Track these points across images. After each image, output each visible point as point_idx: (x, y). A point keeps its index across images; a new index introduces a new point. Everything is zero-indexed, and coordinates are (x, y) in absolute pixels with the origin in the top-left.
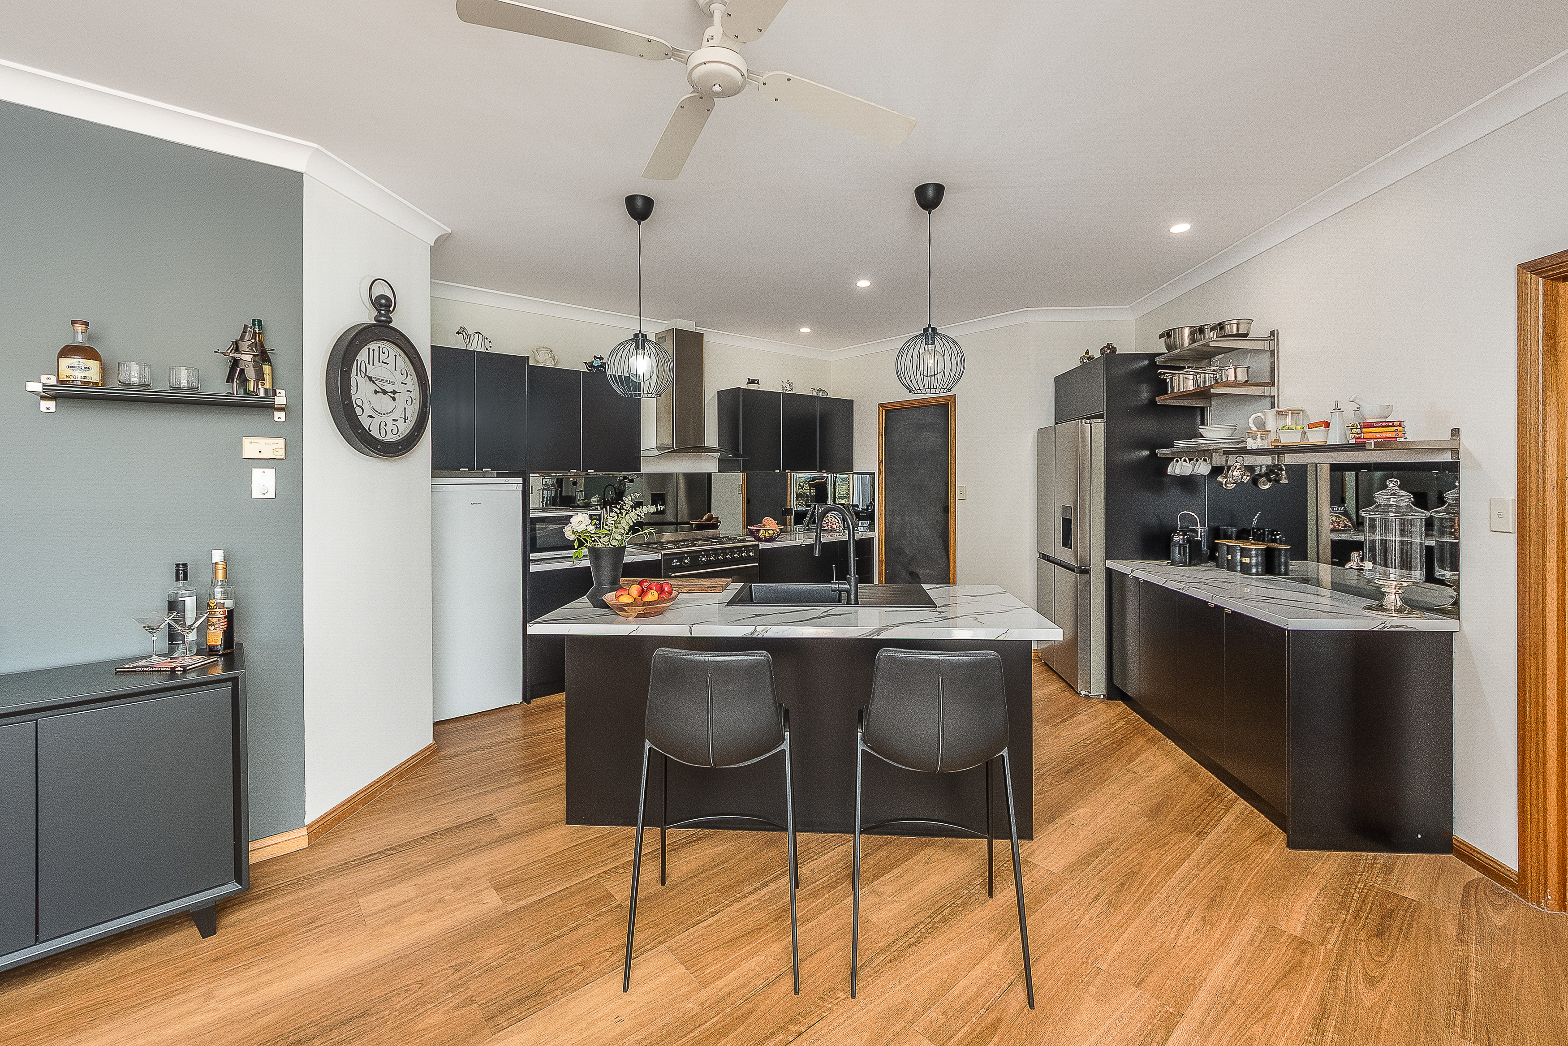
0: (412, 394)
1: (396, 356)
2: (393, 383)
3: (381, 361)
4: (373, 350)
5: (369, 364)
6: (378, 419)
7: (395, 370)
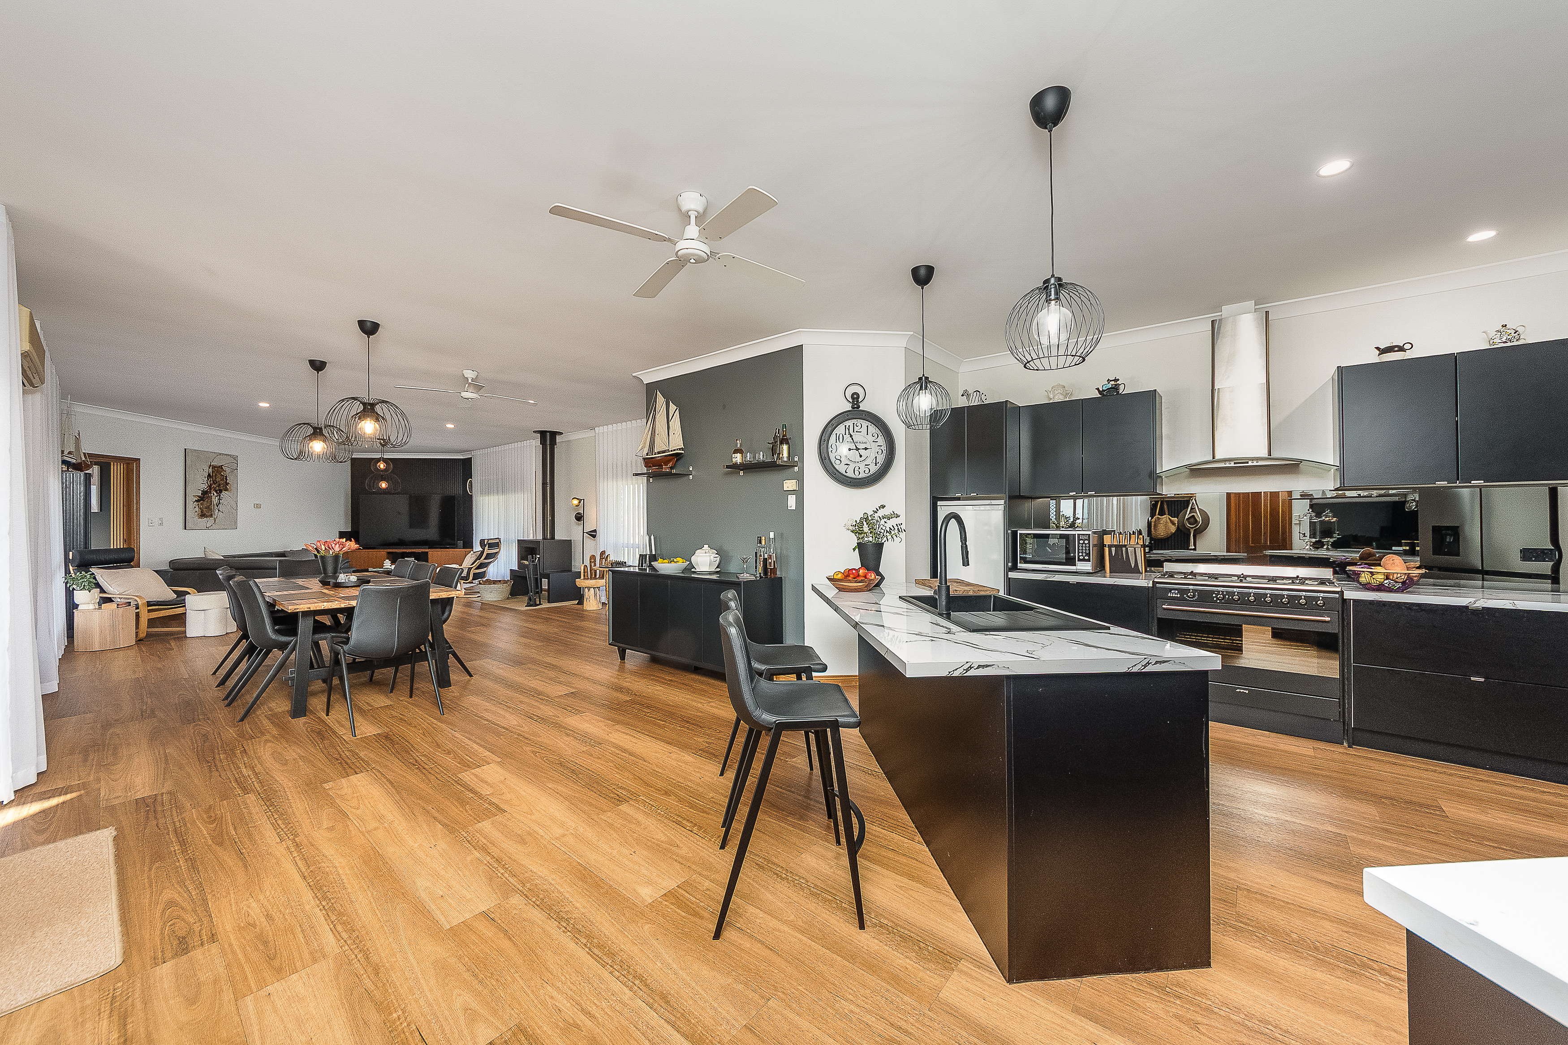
0: (882, 448)
1: (867, 426)
2: (865, 443)
3: (855, 431)
4: (849, 426)
5: (845, 434)
6: (852, 466)
7: (867, 434)
